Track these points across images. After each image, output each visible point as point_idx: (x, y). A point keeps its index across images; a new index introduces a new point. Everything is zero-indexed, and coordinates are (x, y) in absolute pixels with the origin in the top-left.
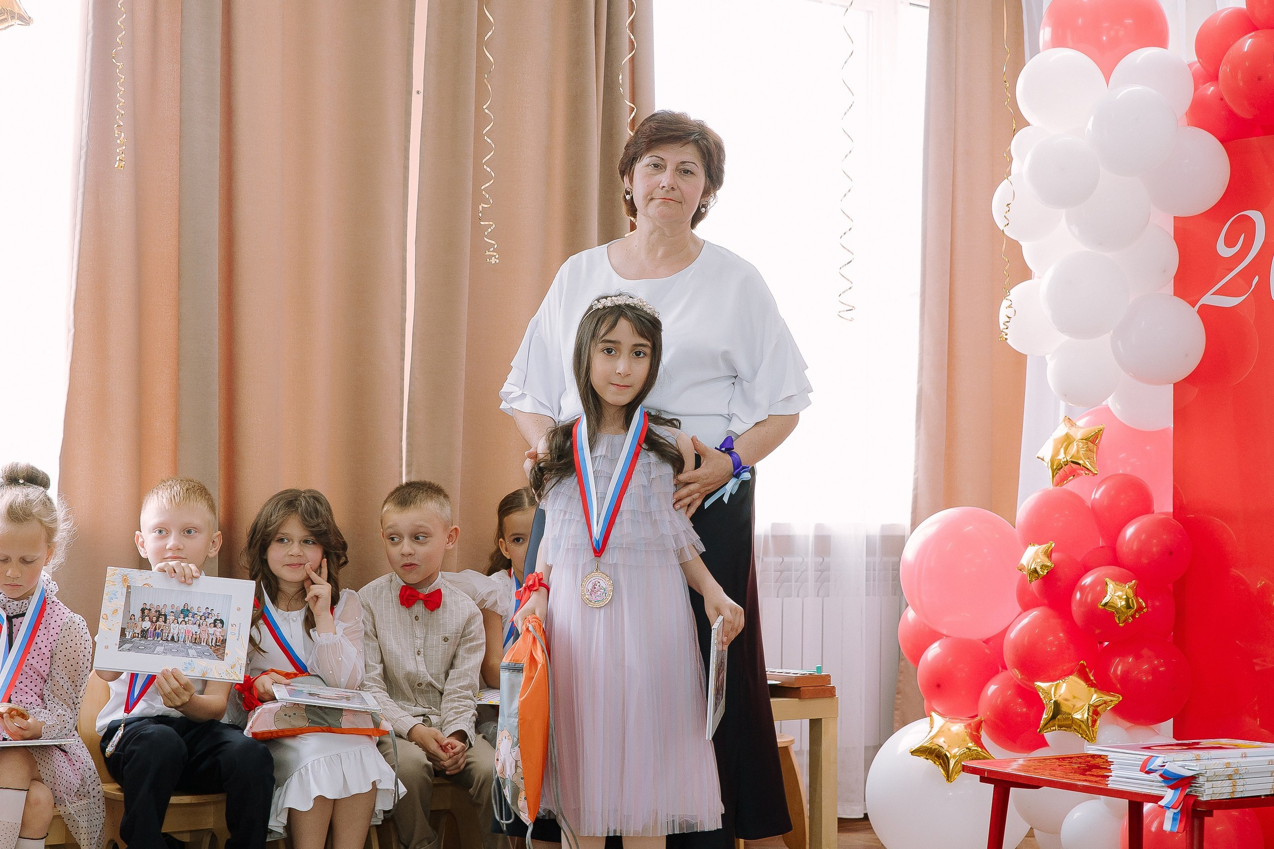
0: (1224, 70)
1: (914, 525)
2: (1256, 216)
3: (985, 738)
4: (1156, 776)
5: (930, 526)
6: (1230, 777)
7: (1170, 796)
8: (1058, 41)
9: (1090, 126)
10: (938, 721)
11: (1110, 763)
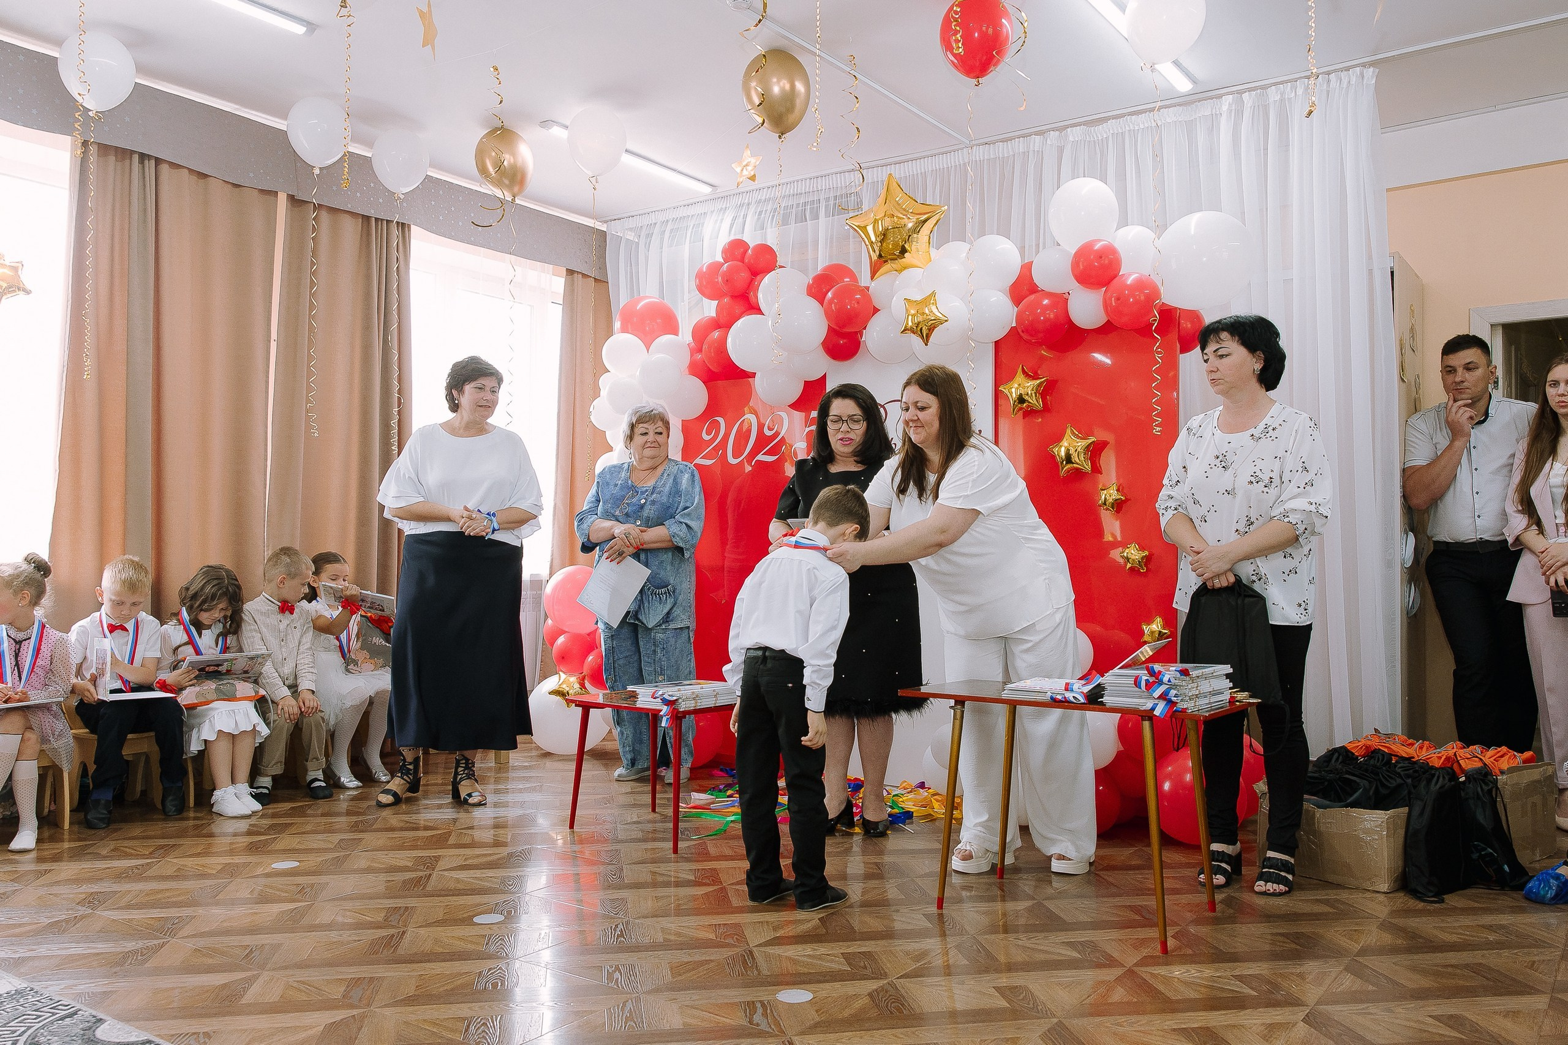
0: (705, 347)
1: (551, 575)
2: (721, 420)
3: (587, 684)
4: (659, 700)
5: (559, 576)
6: (694, 699)
7: (665, 709)
8: (624, 330)
9: (638, 373)
10: (563, 676)
11: (637, 694)
